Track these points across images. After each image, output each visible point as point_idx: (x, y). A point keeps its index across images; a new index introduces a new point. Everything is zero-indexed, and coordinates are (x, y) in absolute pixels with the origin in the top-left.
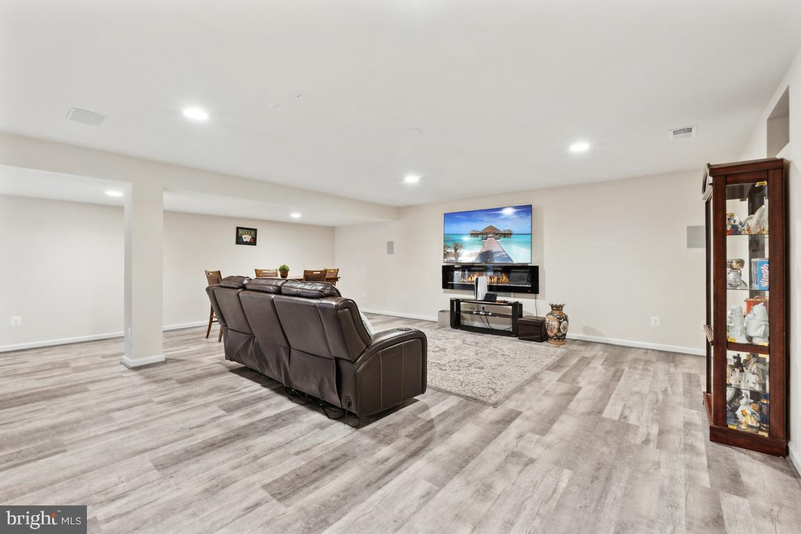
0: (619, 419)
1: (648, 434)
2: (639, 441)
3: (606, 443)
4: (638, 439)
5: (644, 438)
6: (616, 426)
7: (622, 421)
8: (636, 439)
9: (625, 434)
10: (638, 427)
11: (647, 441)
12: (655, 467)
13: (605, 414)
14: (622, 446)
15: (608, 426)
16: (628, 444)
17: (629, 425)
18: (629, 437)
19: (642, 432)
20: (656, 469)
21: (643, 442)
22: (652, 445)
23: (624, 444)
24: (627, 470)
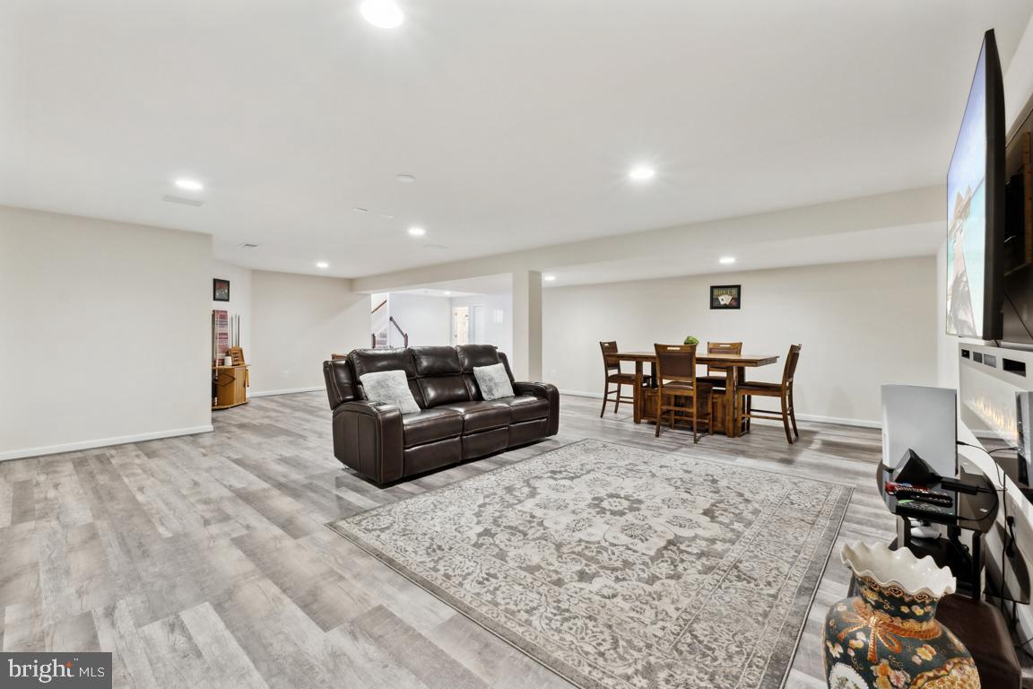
0: (178, 617)
1: (113, 624)
2: (122, 604)
3: (161, 575)
4: (124, 606)
5: (117, 613)
6: (172, 604)
7: (171, 618)
8: (128, 605)
9: (149, 601)
10: (138, 625)
11: (110, 612)
12: (84, 588)
13: (206, 609)
14: (139, 584)
15: (182, 595)
16: (133, 592)
17: (154, 618)
18: (138, 601)
19: (126, 623)
20: (82, 587)
21: (114, 608)
22: (100, 611)
23: (138, 588)
24: (115, 568)
